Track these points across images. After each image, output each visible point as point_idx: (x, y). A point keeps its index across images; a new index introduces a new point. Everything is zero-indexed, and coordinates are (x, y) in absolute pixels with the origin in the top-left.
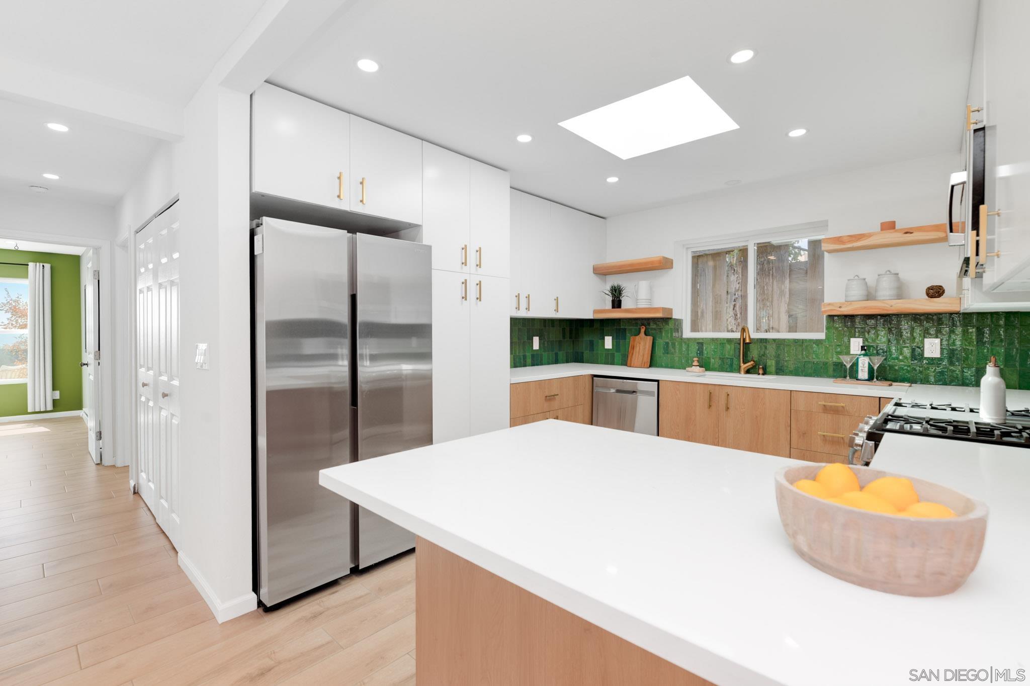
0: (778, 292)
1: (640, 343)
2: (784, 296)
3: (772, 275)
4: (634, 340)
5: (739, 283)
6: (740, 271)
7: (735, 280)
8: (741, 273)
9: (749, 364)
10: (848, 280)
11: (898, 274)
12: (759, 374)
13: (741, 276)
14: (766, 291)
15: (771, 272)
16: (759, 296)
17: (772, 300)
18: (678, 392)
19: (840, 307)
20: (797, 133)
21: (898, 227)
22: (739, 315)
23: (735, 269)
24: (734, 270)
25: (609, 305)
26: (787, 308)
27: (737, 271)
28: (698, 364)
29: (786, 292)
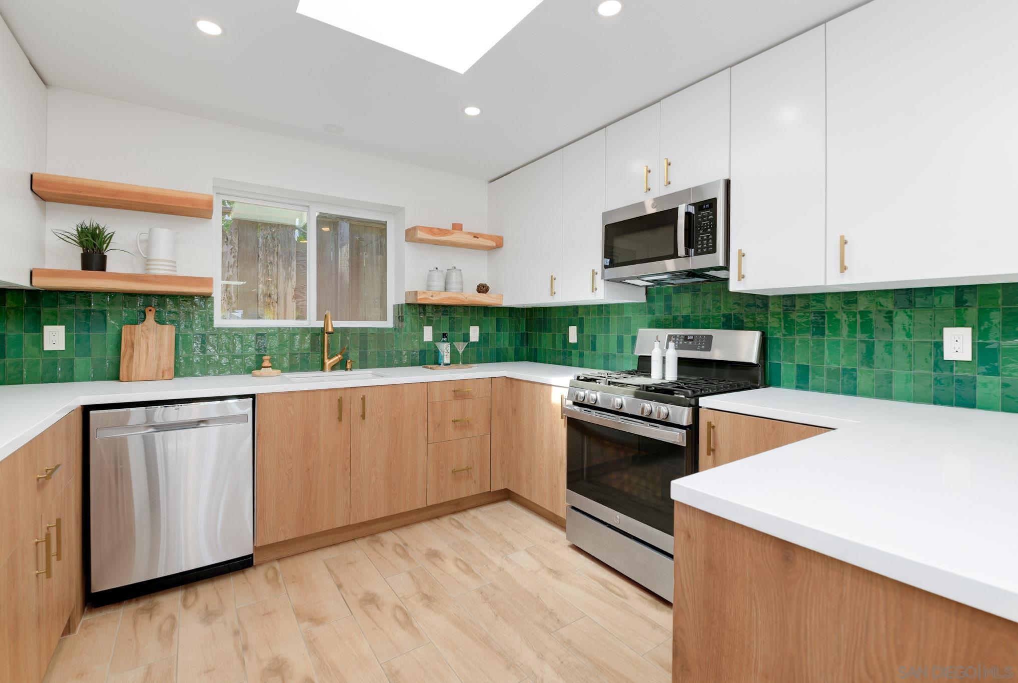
0: (284, 275)
1: (147, 338)
2: (291, 280)
3: (277, 253)
4: (132, 334)
5: (233, 257)
6: (236, 242)
7: (229, 252)
8: (237, 243)
9: (336, 358)
10: (430, 271)
11: (461, 270)
12: (347, 370)
13: (237, 248)
14: (270, 271)
15: (276, 249)
16: (262, 276)
17: (277, 283)
18: (290, 408)
19: (432, 296)
20: (472, 111)
21: (465, 229)
22: (234, 299)
23: (229, 237)
24: (227, 239)
25: (76, 264)
26: (293, 294)
27: (231, 240)
28: (270, 365)
29: (293, 275)
